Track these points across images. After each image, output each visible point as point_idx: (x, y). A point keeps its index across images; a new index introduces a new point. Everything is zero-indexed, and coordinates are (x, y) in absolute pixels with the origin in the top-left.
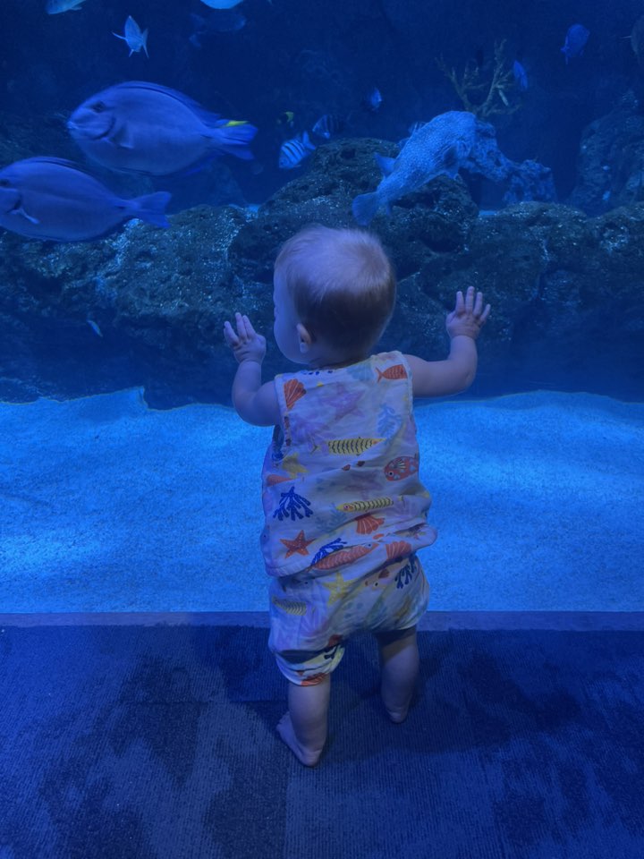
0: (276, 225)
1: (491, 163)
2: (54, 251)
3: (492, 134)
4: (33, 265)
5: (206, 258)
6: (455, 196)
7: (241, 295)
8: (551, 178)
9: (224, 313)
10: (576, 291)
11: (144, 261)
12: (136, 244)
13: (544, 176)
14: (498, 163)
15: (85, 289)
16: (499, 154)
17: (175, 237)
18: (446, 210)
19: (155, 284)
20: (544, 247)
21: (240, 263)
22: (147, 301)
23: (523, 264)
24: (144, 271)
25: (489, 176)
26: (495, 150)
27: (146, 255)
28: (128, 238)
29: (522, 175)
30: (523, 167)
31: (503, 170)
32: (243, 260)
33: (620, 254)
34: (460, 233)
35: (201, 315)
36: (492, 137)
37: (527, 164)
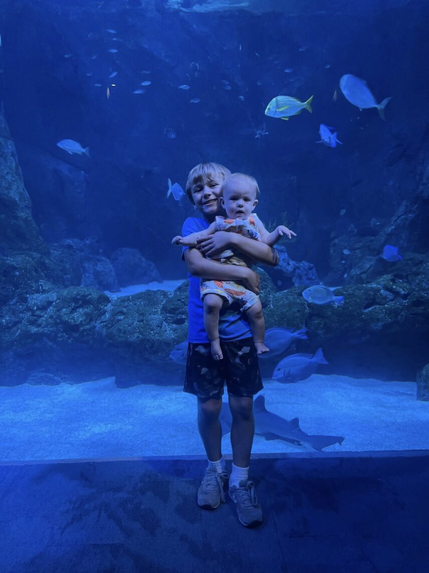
0: (183, 299)
1: (285, 264)
2: (76, 312)
3: (285, 251)
4: (67, 319)
5: (150, 314)
6: (265, 283)
7: (166, 331)
8: (314, 269)
9: (159, 339)
10: (322, 326)
11: (120, 315)
12: (117, 308)
13: (311, 269)
14: (289, 264)
15: (90, 330)
16: (289, 260)
17: (135, 304)
18: (262, 290)
19: (126, 327)
20: (306, 306)
21: (166, 316)
22: (122, 335)
23: (298, 314)
24: (119, 321)
25: (284, 270)
26: (287, 258)
27: (122, 313)
28: (112, 305)
29: (301, 268)
30: (301, 265)
31: (291, 267)
32: (168, 315)
33: (341, 309)
34: (269, 299)
35: (148, 340)
36: (285, 252)
37: (303, 263)
